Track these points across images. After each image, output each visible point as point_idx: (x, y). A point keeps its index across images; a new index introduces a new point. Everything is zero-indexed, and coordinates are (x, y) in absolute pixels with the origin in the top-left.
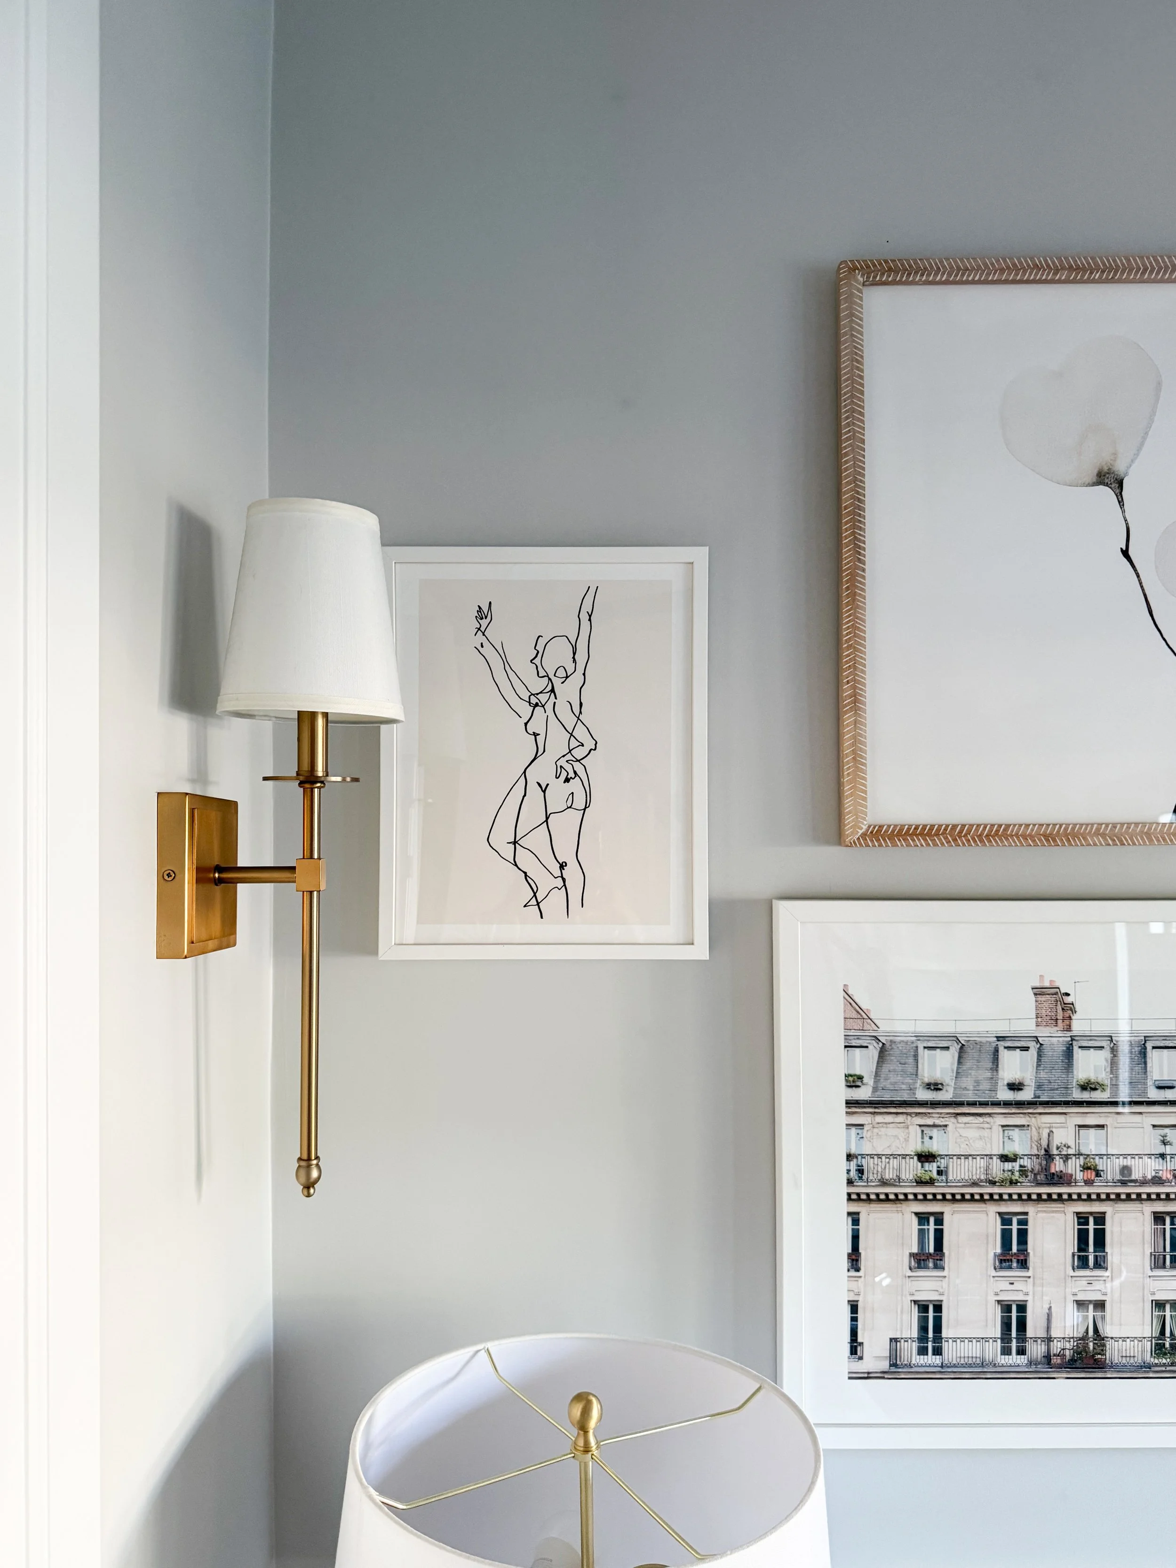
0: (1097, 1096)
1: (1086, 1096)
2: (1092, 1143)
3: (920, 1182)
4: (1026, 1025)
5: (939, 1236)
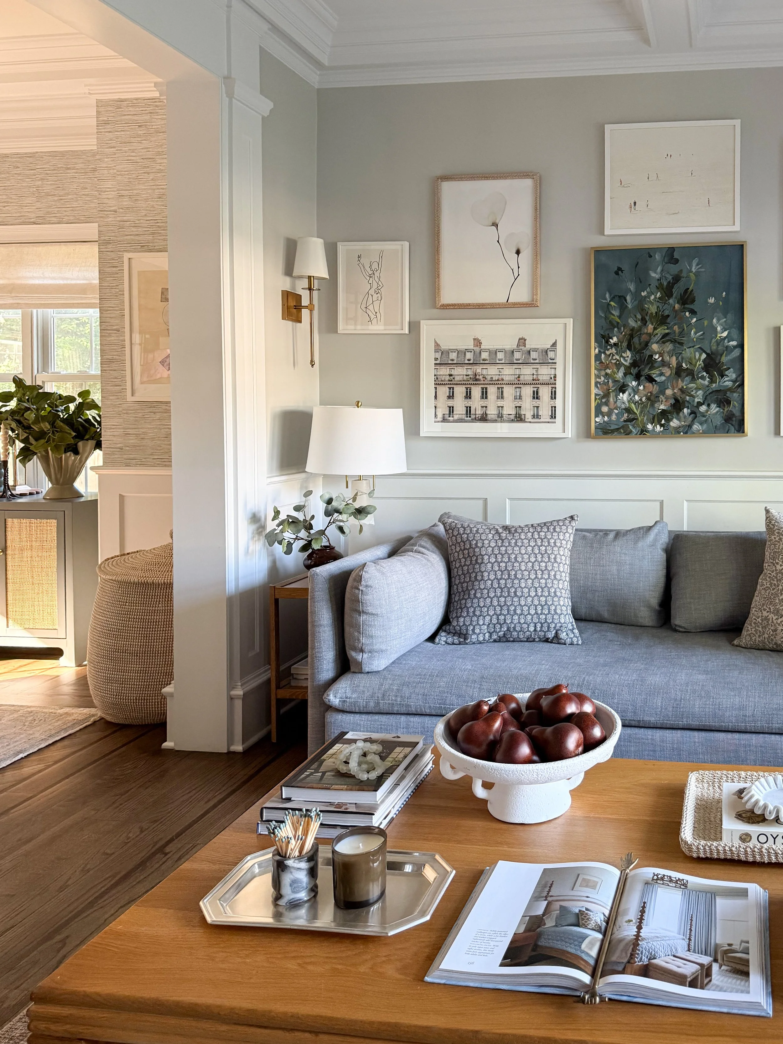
0: (486, 362)
1: (484, 362)
2: (484, 372)
3: (449, 381)
4: (472, 347)
5: (453, 392)
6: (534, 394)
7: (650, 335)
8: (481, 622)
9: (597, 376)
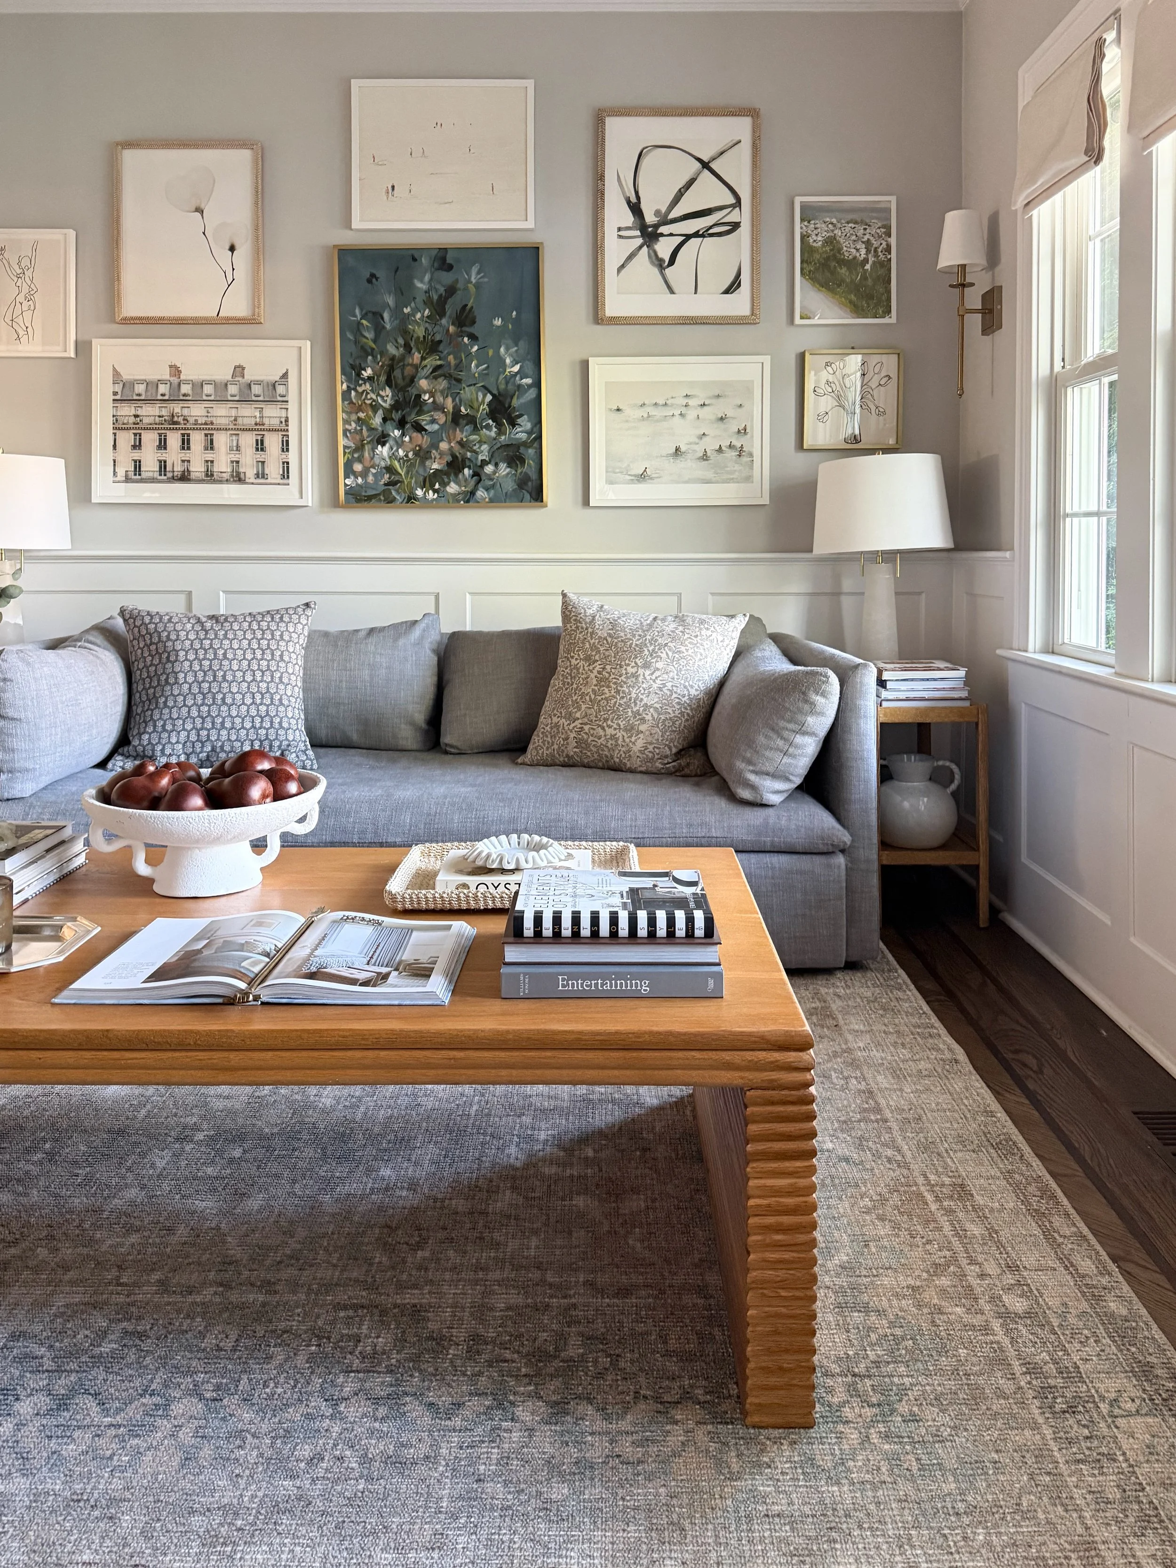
0: (188, 398)
1: (184, 398)
2: (186, 412)
3: (134, 424)
4: (167, 377)
5: (140, 440)
6: (257, 444)
7: (416, 367)
8: (174, 740)
9: (346, 422)
